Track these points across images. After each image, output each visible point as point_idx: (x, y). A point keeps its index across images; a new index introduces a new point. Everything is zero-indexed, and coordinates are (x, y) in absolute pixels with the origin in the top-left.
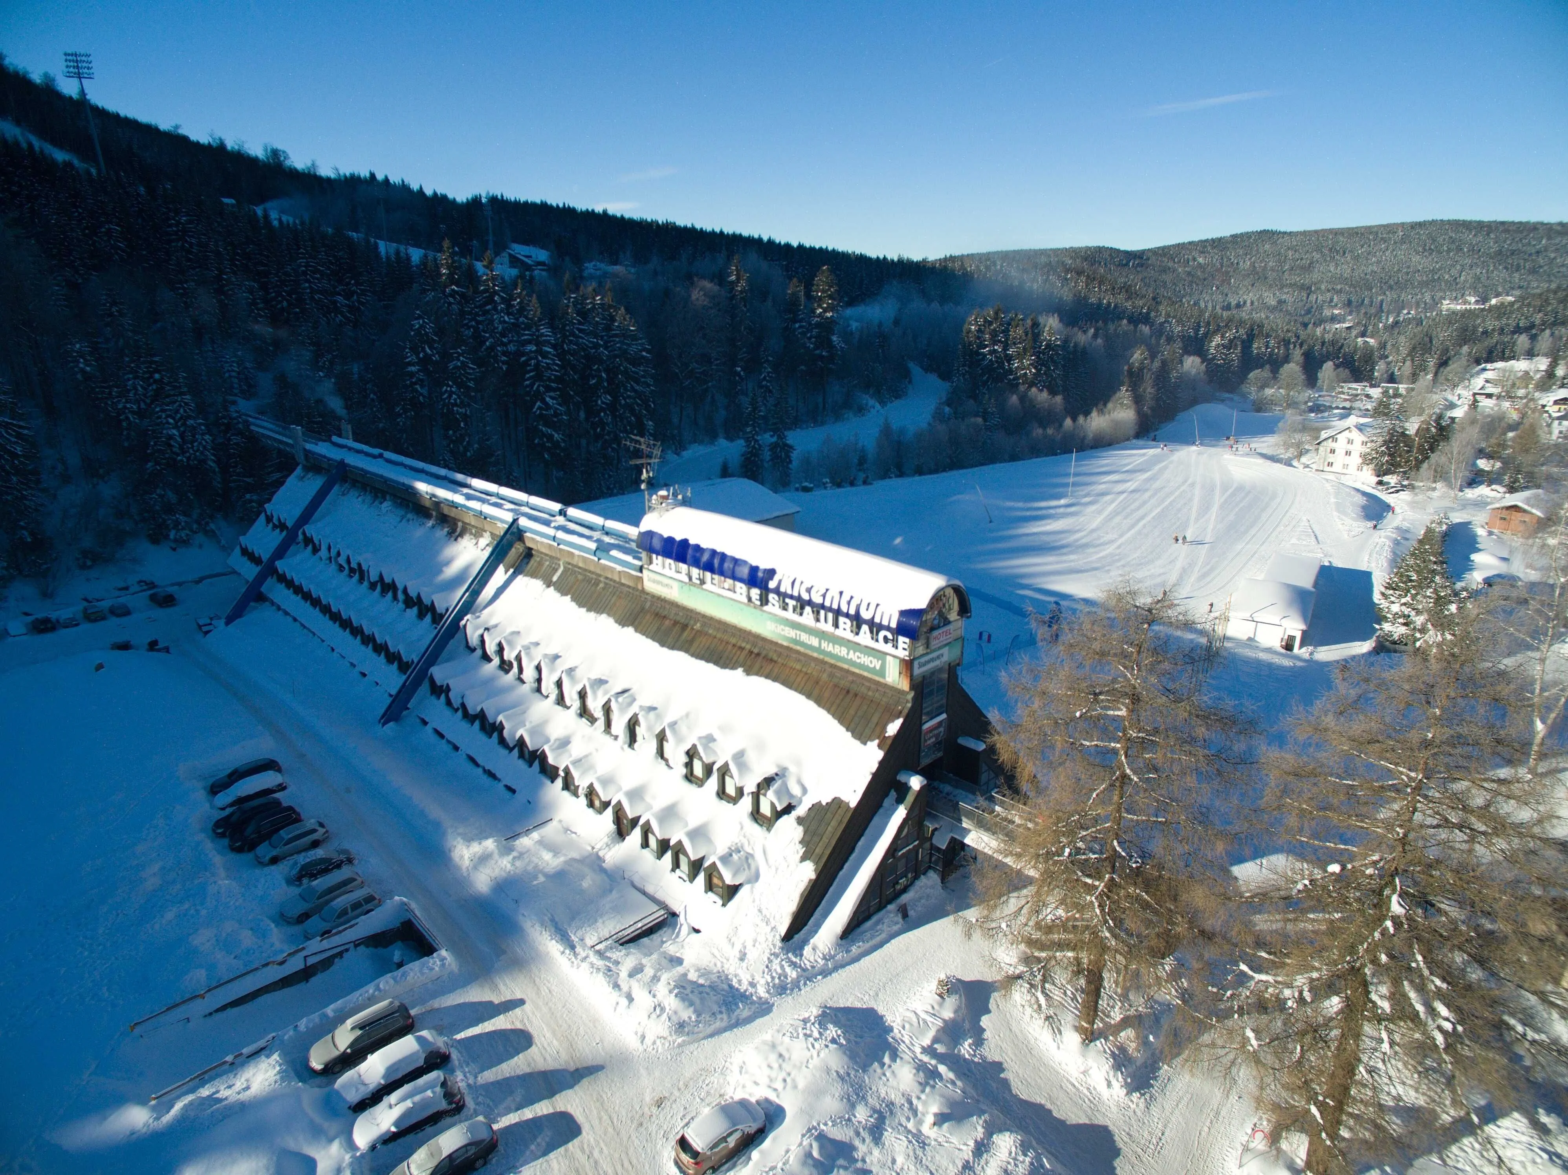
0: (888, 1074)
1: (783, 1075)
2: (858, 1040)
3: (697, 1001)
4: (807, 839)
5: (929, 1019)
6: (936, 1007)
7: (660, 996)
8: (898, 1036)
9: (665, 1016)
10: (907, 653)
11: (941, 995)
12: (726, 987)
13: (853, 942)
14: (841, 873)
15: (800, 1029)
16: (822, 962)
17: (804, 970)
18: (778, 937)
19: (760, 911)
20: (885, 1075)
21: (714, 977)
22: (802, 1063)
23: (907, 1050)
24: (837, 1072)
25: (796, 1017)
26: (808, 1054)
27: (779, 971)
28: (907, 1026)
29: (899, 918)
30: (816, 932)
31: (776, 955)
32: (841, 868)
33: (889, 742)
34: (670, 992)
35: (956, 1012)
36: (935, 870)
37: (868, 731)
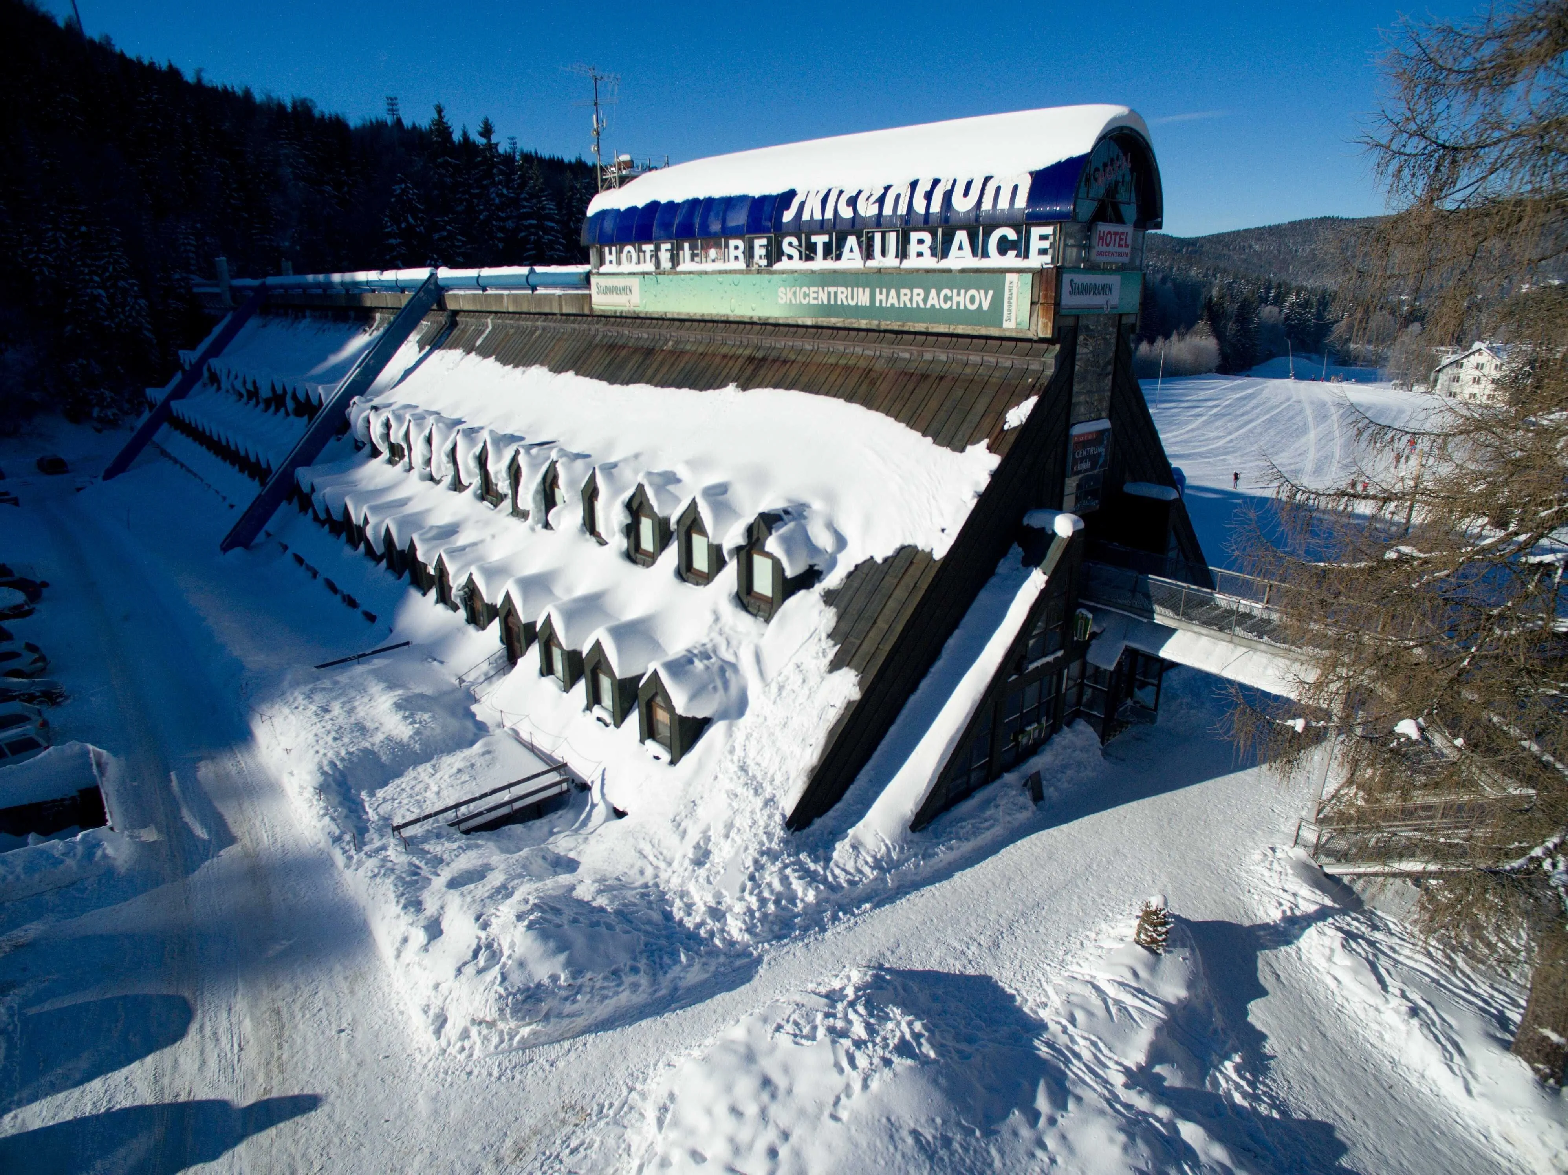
0: (1051, 1142)
1: (770, 1136)
2: (963, 1046)
3: (579, 941)
4: (845, 627)
5: (1128, 1000)
6: (1143, 973)
7: (495, 929)
8: (1063, 1040)
9: (496, 971)
10: (1047, 258)
11: (1150, 947)
12: (656, 916)
13: (939, 837)
14: (913, 699)
15: (819, 1016)
16: (871, 874)
17: (834, 888)
18: (778, 818)
19: (743, 769)
20: (1042, 1146)
21: (631, 896)
22: (820, 1107)
23: (1088, 1078)
24: (915, 1134)
25: (811, 986)
26: (837, 1082)
27: (777, 886)
28: (1080, 1016)
29: (1026, 799)
30: (861, 815)
31: (774, 856)
32: (914, 688)
33: (1012, 439)
34: (520, 917)
35: (1190, 985)
36: (1090, 719)
37: (966, 429)
